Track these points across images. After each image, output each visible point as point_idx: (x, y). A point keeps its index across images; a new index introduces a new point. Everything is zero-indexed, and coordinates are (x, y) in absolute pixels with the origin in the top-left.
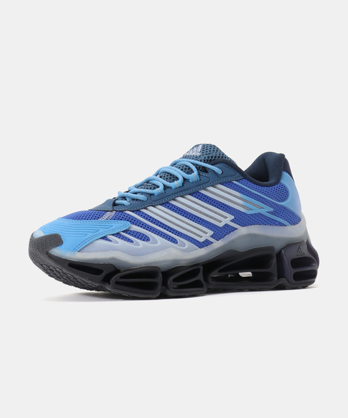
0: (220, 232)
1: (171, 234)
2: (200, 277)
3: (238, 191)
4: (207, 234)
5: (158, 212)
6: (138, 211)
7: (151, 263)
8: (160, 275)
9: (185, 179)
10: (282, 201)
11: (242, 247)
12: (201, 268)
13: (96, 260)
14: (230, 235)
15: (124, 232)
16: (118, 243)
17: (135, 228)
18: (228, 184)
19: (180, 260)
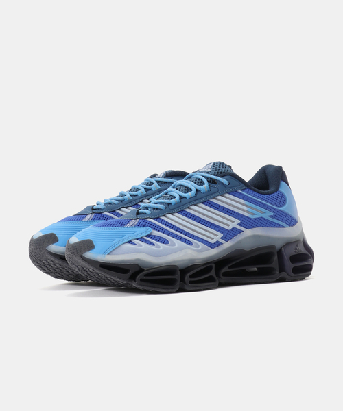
0: (228, 234)
1: (187, 238)
2: (213, 273)
3: (243, 199)
4: (218, 236)
5: (176, 219)
6: (158, 218)
7: (170, 263)
8: (179, 273)
9: (197, 190)
10: (281, 206)
11: (248, 246)
12: (214, 265)
13: (123, 261)
14: (237, 236)
15: (146, 236)
16: (141, 246)
17: (156, 233)
18: (234, 193)
19: (195, 259)
